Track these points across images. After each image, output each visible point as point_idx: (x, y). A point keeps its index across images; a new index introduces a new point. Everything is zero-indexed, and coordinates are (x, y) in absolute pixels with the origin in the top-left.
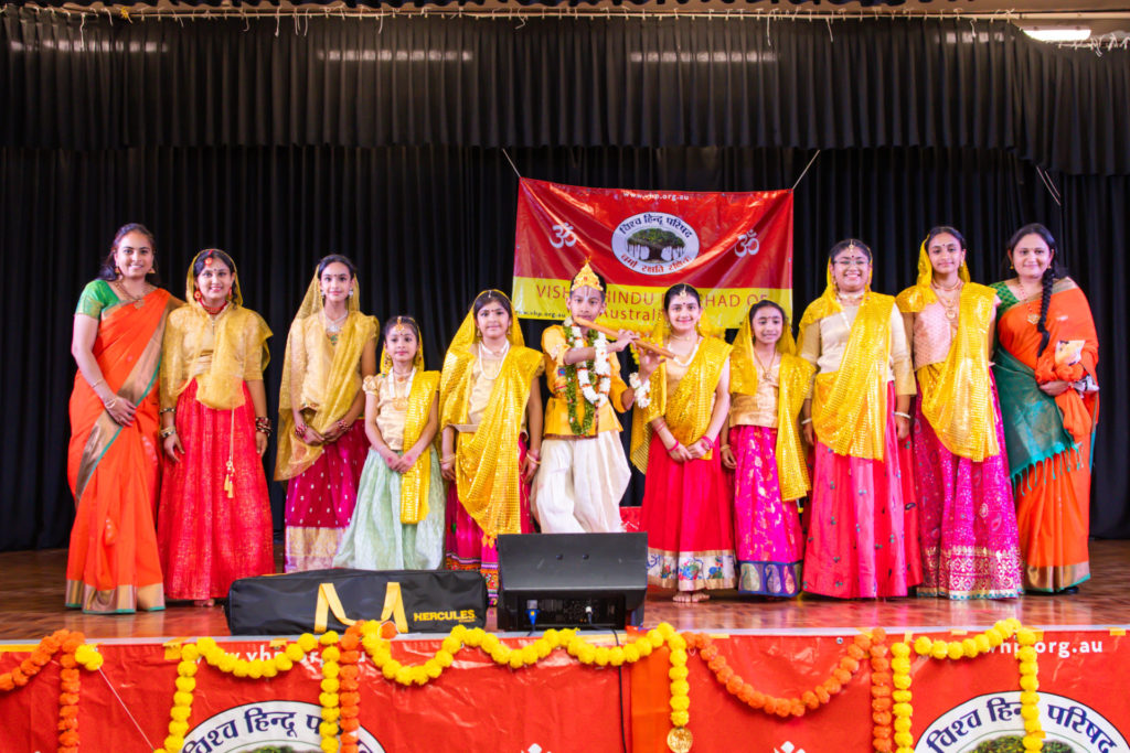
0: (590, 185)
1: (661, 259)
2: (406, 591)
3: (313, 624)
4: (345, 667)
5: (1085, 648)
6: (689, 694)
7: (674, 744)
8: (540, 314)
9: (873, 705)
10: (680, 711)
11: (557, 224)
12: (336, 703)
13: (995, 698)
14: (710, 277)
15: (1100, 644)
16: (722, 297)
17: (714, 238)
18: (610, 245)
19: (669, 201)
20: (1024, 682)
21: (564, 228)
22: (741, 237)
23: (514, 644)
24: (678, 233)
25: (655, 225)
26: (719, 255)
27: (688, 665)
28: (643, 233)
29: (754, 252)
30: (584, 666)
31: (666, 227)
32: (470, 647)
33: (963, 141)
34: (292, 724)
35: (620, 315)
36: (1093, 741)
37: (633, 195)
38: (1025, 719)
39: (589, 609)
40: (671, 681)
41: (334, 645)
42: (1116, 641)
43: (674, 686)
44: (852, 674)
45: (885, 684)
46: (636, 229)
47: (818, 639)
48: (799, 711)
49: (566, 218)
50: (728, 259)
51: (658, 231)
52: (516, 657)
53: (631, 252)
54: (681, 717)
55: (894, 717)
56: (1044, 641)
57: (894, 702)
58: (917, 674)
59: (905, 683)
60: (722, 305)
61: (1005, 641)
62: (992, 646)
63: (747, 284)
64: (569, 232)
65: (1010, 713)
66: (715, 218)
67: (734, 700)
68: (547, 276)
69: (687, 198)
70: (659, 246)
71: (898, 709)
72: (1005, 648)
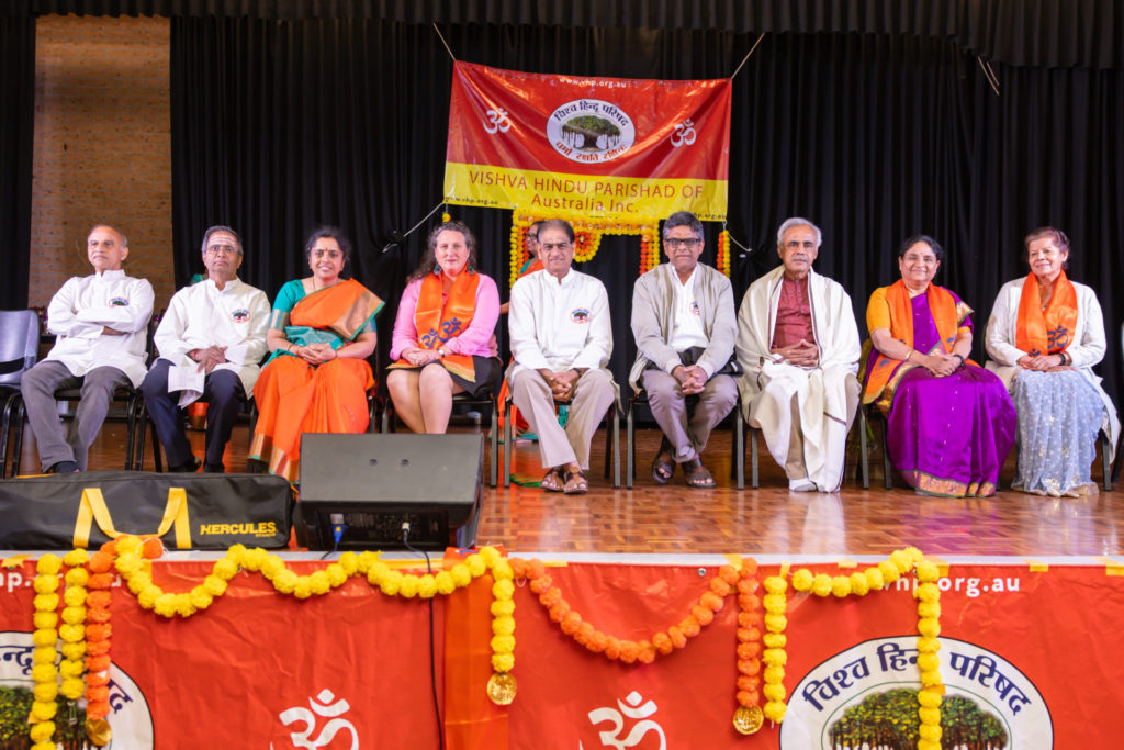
0: (527, 69)
1: (595, 147)
2: (193, 499)
3: (72, 537)
4: (93, 593)
5: (998, 585)
6: (514, 634)
7: (495, 693)
8: (472, 201)
9: (739, 651)
10: (502, 654)
11: (491, 109)
12: (81, 637)
13: (887, 644)
14: (645, 166)
15: (1017, 581)
16: (657, 187)
17: (650, 127)
18: (545, 131)
19: (605, 88)
20: (923, 626)
21: (498, 114)
22: (677, 126)
23: (302, 569)
24: (614, 121)
25: (591, 112)
26: (654, 144)
27: (515, 597)
28: (578, 120)
29: (690, 142)
30: (387, 598)
31: (602, 115)
32: (249, 572)
33: (904, 29)
34: (29, 661)
35: (553, 204)
36: (1002, 697)
37: (569, 81)
38: (921, 671)
39: (406, 526)
40: (493, 617)
41: (81, 566)
42: (1037, 577)
43: (496, 624)
44: (715, 613)
45: (753, 626)
46: (572, 115)
47: (676, 570)
48: (648, 657)
49: (502, 103)
50: (664, 148)
51: (594, 118)
52: (302, 585)
53: (566, 140)
54: (505, 661)
55: (764, 666)
56: (949, 577)
57: (765, 647)
58: (794, 613)
59: (779, 625)
60: (657, 195)
61: (902, 576)
62: (886, 582)
63: (682, 175)
64: (504, 116)
65: (904, 662)
66: (653, 107)
67: (571, 642)
68: (480, 162)
69: (624, 86)
70: (594, 134)
71: (769, 656)
72: (902, 584)
